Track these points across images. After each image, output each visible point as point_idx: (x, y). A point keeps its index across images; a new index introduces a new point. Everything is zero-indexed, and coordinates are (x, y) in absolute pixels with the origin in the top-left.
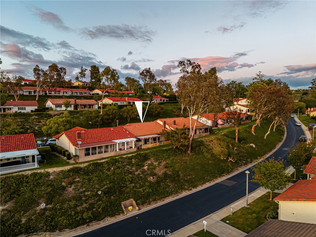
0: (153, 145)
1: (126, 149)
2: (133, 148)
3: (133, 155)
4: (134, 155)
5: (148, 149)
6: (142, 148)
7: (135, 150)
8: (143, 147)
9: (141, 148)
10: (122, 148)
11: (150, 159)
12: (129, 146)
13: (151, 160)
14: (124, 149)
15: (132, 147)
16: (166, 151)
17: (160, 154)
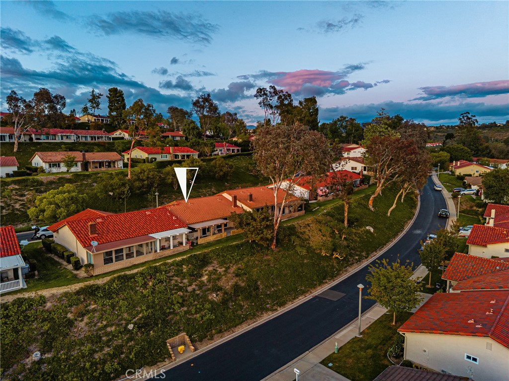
0: (217, 238)
1: (172, 248)
2: (184, 245)
3: (184, 259)
4: (185, 257)
5: (209, 245)
6: (199, 243)
7: (188, 247)
8: (200, 241)
9: (197, 243)
10: (166, 244)
11: (212, 263)
12: (176, 242)
13: (213, 265)
14: (169, 247)
15: (181, 244)
16: (237, 247)
17: (227, 255)
